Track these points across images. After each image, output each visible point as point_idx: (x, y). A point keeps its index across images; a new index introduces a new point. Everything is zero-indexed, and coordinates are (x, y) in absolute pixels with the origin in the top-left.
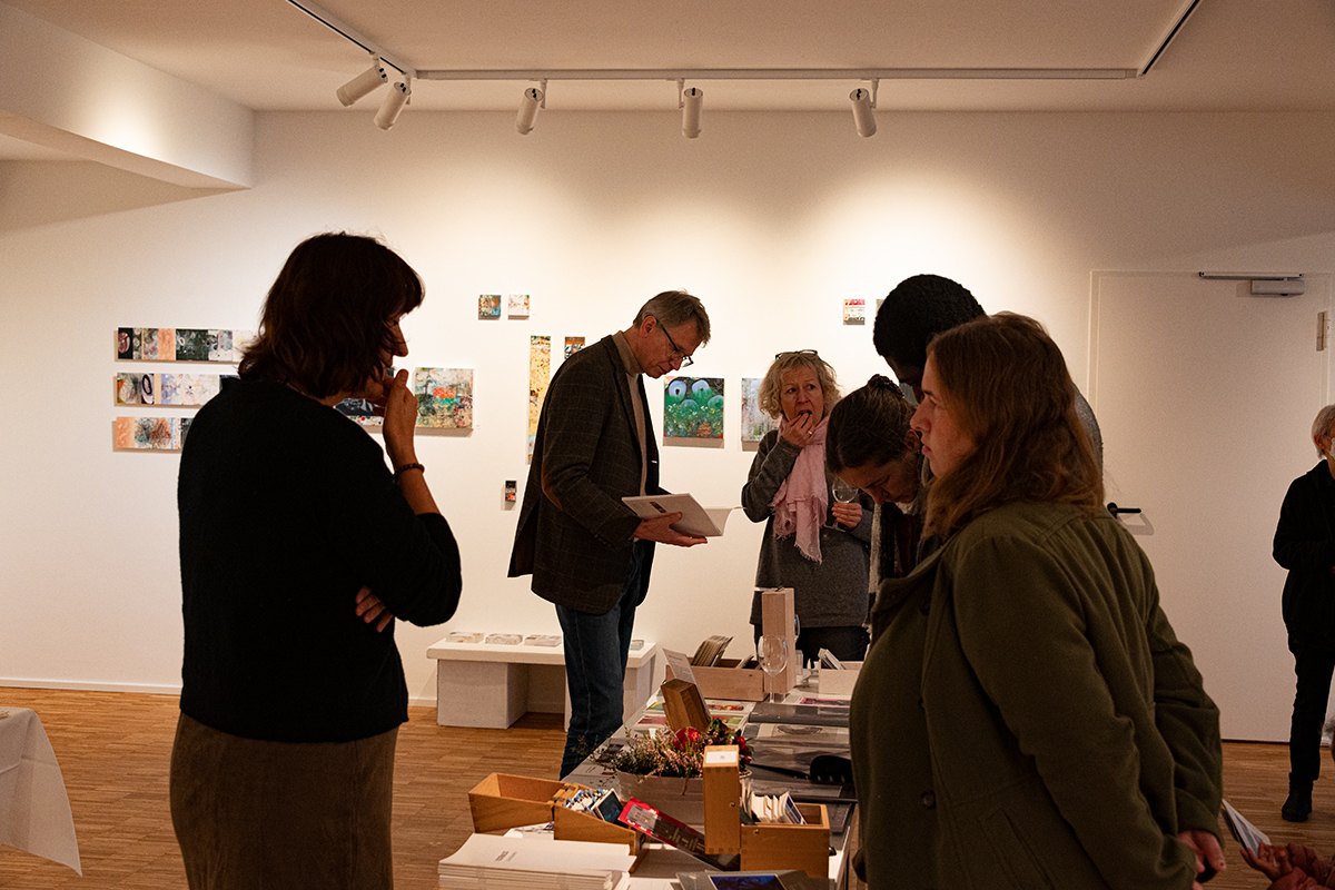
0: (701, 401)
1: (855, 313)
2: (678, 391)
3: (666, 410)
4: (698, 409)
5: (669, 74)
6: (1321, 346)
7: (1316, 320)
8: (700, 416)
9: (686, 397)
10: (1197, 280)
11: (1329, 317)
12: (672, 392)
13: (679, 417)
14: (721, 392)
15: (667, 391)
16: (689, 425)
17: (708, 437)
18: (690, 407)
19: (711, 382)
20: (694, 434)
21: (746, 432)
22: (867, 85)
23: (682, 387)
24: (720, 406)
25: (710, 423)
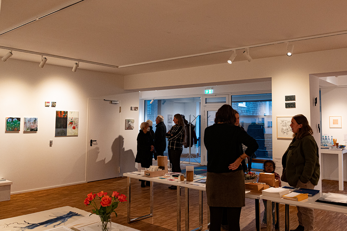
0: (15, 123)
1: (48, 104)
2: (10, 121)
3: (7, 125)
4: (14, 125)
5: (40, 54)
6: (120, 112)
7: (119, 108)
8: (14, 126)
9: (12, 122)
10: (104, 100)
11: (121, 107)
12: (8, 121)
13: (10, 127)
14: (20, 121)
15: (7, 121)
16: (12, 128)
17: (17, 131)
18: (12, 124)
19: (18, 119)
20: (13, 130)
21: (25, 129)
22: (77, 62)
23: (11, 120)
24: (19, 124)
25: (17, 128)
